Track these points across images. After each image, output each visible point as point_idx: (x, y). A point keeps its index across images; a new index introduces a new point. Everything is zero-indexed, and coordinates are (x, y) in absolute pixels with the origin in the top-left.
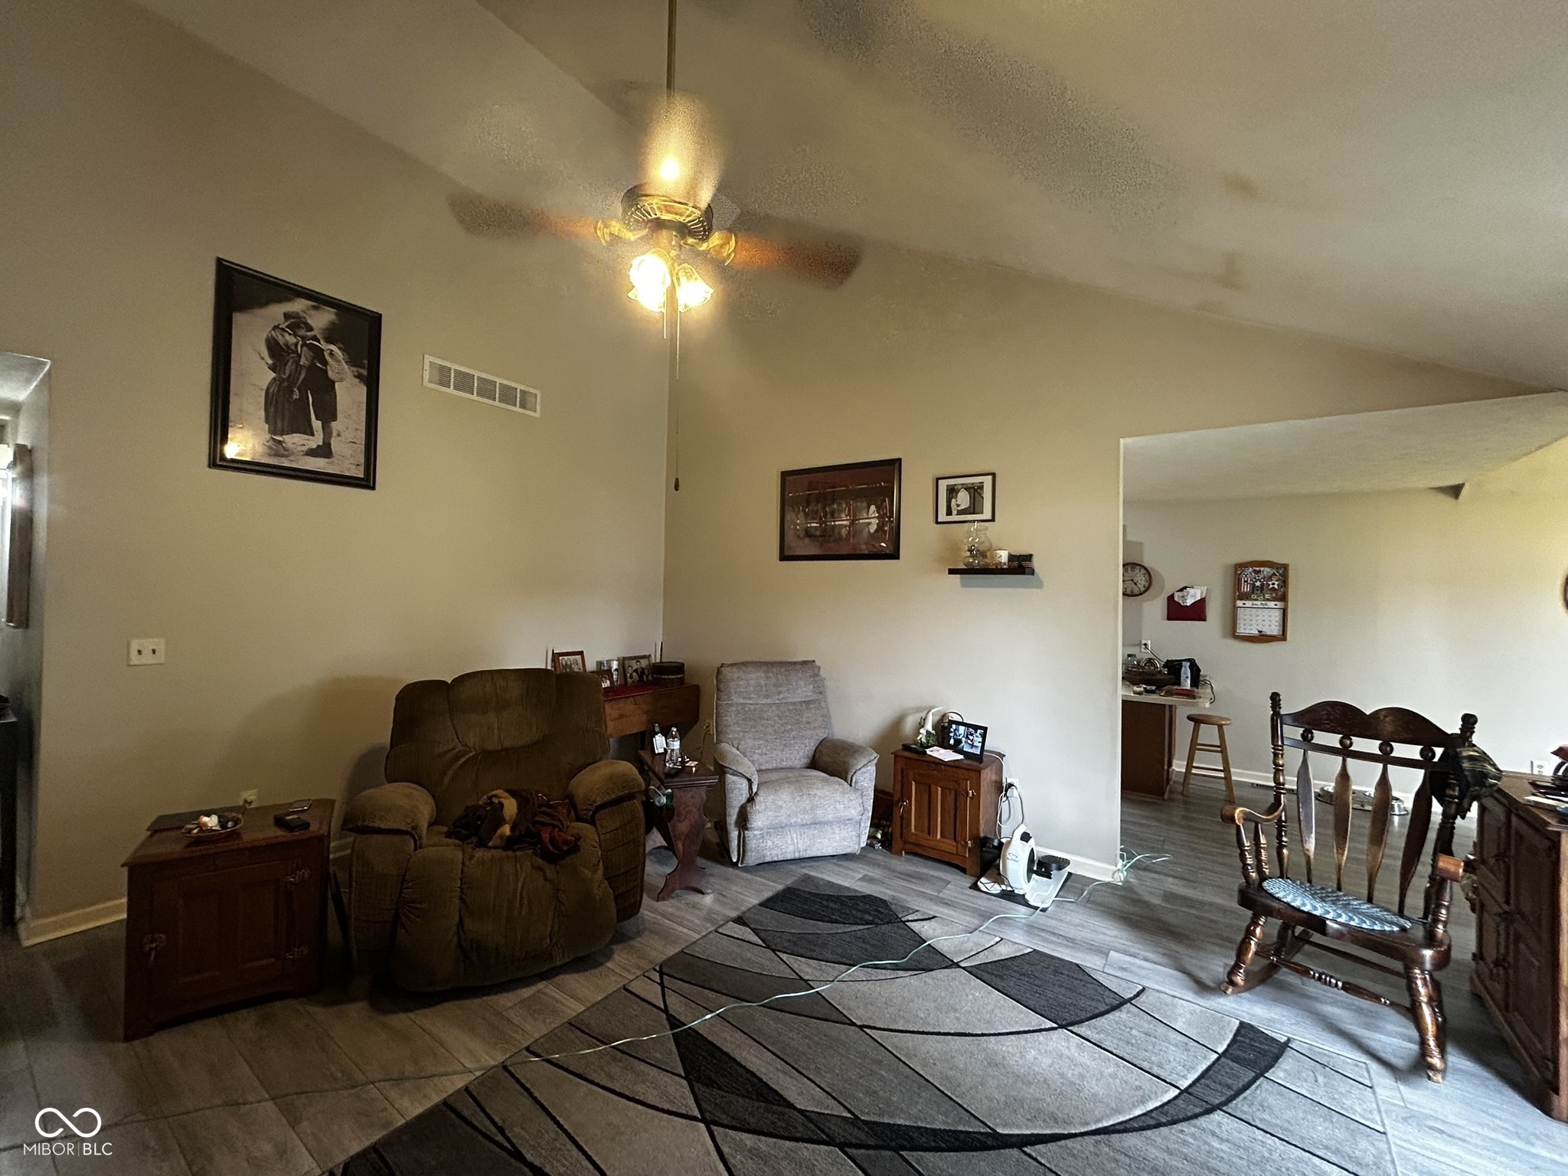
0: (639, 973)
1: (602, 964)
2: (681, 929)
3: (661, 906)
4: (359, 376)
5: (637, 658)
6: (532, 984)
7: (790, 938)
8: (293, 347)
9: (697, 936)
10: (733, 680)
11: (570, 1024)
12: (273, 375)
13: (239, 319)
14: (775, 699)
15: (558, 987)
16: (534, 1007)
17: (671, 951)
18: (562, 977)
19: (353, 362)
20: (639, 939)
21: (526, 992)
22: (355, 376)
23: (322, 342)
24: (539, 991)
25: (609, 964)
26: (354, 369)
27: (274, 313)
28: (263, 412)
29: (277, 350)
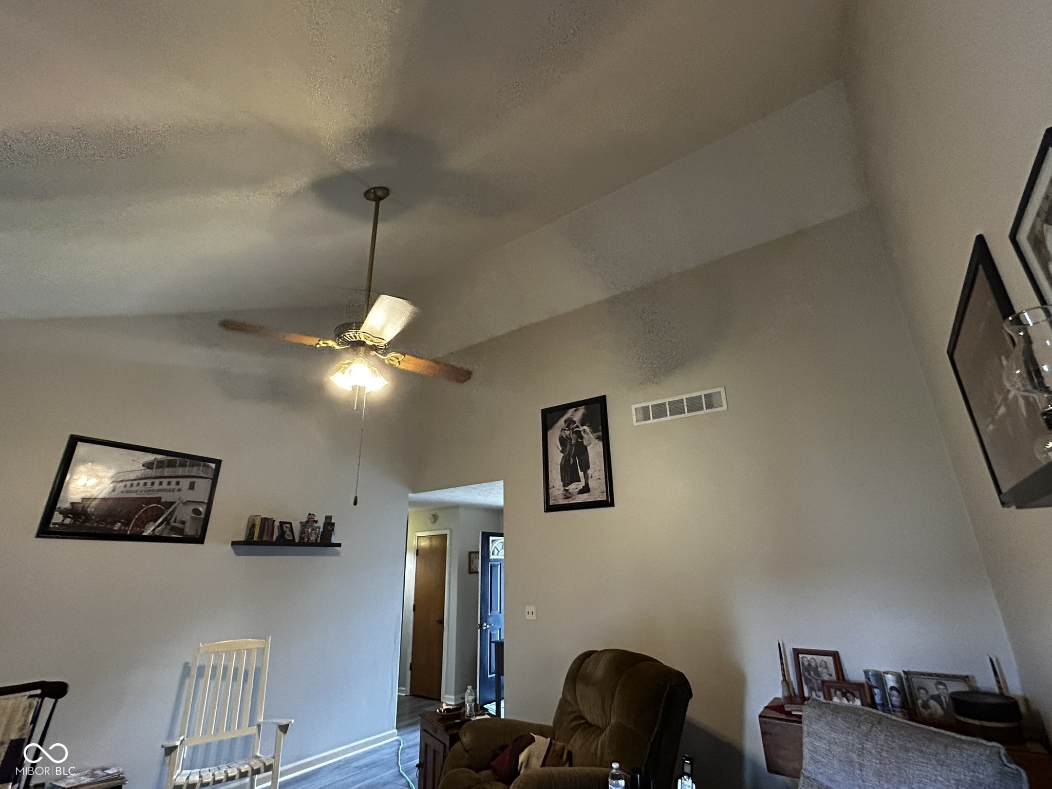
4: (598, 438)
12: (562, 455)
13: (550, 433)
23: (580, 427)
26: (595, 434)
27: (561, 422)
28: (560, 476)
29: (563, 441)
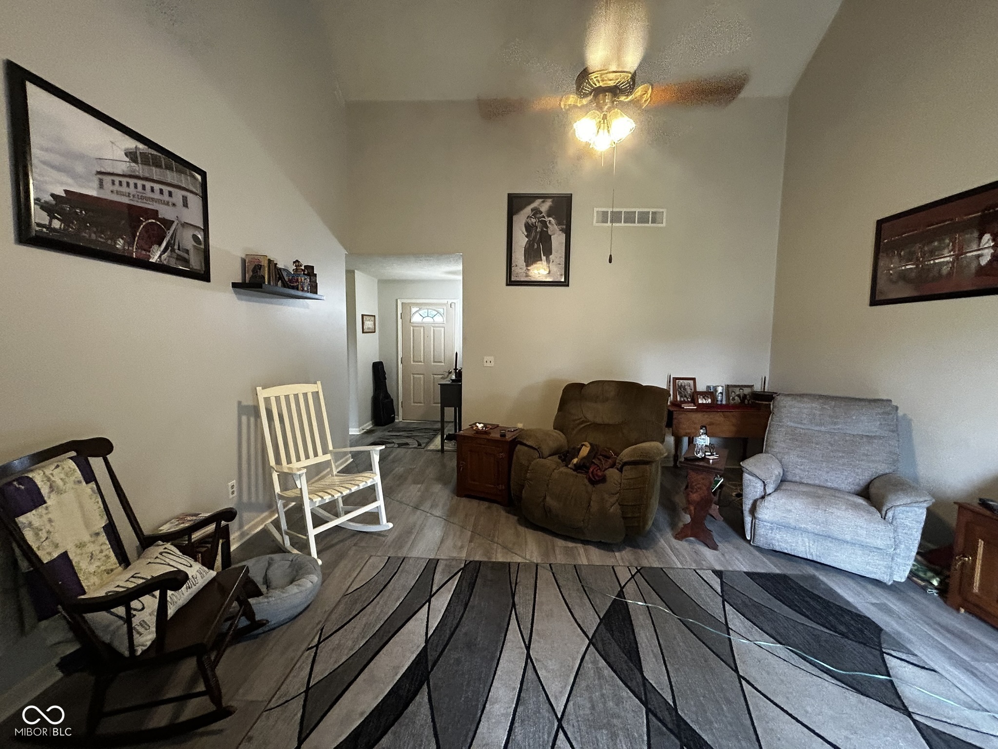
0: (627, 564)
1: (613, 551)
2: (674, 558)
3: (674, 542)
4: (562, 230)
5: (741, 387)
6: (576, 543)
7: (747, 601)
8: (534, 224)
9: (680, 566)
10: (785, 407)
11: (575, 566)
12: (527, 239)
13: (515, 218)
14: (830, 427)
15: (585, 550)
16: (568, 552)
17: (656, 565)
18: (589, 546)
19: (559, 223)
20: (644, 551)
21: (570, 545)
22: (560, 230)
23: (546, 217)
24: (576, 547)
25: (617, 554)
26: (559, 227)
27: (528, 210)
28: (523, 257)
29: (529, 227)
